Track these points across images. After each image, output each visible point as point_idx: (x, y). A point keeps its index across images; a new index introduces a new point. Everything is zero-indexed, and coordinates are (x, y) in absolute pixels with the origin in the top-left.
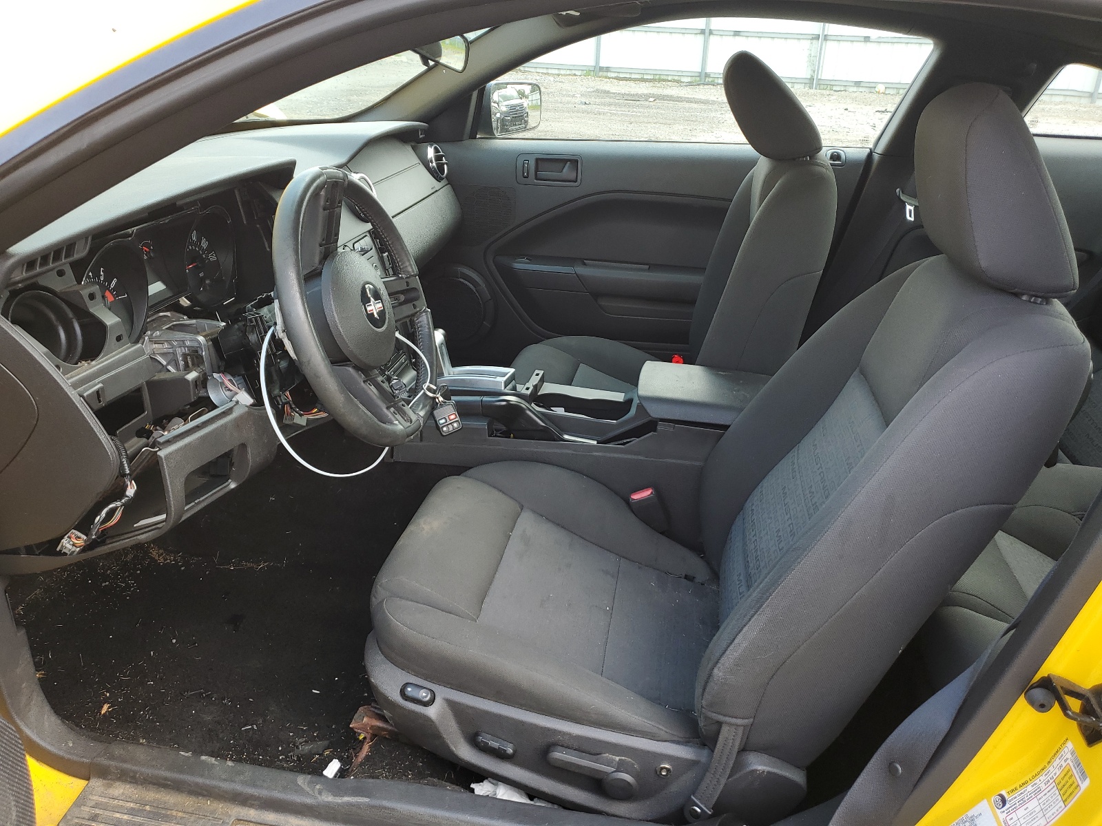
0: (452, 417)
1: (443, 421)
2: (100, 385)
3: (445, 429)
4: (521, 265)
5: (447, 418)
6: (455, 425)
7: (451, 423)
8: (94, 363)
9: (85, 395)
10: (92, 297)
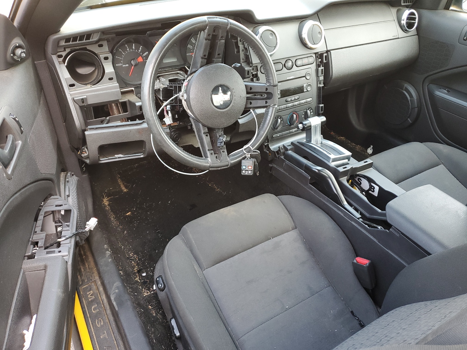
0: (250, 167)
1: (244, 167)
2: (85, 97)
3: (244, 171)
4: (442, 94)
5: (247, 166)
6: (250, 172)
7: (248, 170)
8: (93, 86)
9: (75, 99)
10: (106, 58)
